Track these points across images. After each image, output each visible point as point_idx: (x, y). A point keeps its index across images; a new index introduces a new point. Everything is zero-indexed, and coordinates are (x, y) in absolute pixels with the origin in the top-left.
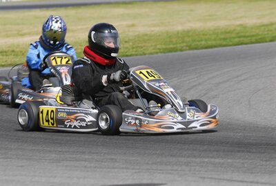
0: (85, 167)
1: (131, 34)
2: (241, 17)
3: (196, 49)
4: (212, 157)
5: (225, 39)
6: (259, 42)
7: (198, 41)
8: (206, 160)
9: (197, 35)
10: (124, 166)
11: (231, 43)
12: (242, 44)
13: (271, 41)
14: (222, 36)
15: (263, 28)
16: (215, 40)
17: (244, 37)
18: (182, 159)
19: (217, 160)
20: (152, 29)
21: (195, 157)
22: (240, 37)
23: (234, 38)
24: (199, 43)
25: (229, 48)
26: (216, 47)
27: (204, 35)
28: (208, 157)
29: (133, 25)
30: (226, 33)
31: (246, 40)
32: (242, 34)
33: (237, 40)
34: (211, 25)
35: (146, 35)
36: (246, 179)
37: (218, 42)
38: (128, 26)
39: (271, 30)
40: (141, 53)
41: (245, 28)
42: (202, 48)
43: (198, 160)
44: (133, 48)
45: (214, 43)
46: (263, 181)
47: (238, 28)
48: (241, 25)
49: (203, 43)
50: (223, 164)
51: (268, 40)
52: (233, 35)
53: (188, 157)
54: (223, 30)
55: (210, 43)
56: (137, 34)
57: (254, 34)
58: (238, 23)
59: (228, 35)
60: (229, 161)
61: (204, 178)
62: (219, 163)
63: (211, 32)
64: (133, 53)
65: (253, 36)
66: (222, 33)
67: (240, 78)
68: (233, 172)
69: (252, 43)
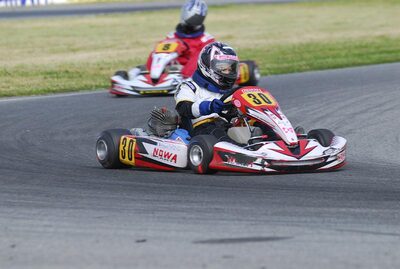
2: (382, 26)
3: (321, 69)
5: (360, 55)
7: (324, 58)
9: (321, 50)
11: (368, 61)
12: (384, 62)
14: (357, 52)
16: (346, 56)
17: (387, 52)
19: (358, 210)
20: (257, 42)
21: (328, 206)
22: (381, 52)
23: (373, 53)
24: (324, 61)
25: (366, 67)
26: (347, 66)
27: (330, 49)
30: (361, 47)
31: (389, 57)
32: (384, 49)
33: (376, 57)
34: (339, 36)
36: (397, 232)
37: (351, 60)
41: (388, 40)
42: (329, 68)
43: (333, 210)
45: (345, 61)
47: (378, 41)
48: (382, 37)
49: (330, 60)
50: (367, 214)
52: (372, 50)
53: (319, 206)
54: (357, 44)
55: (339, 61)
58: (378, 33)
59: (364, 50)
60: (374, 211)
61: (342, 231)
62: (361, 214)
63: (340, 47)
66: (356, 47)
67: (383, 108)
68: (380, 223)
69: (398, 61)
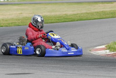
0: (3, 67)
1: (21, 17)
2: (66, 11)
3: (47, 23)
4: (52, 64)
5: (58, 20)
6: (72, 21)
7: (48, 20)
8: (50, 65)
9: (47, 18)
10: (18, 67)
11: (61, 21)
12: (65, 22)
13: (77, 21)
14: (57, 19)
15: (74, 15)
16: (55, 20)
17: (66, 19)
18: (41, 65)
20: (29, 15)
21: (46, 64)
24: (48, 21)
25: (60, 23)
26: (55, 23)
27: (50, 18)
28: (50, 64)
29: (21, 13)
31: (67, 20)
32: (66, 18)
33: (63, 20)
34: (53, 14)
35: (27, 17)
36: (64, 72)
37: (56, 21)
38: (19, 14)
39: (77, 17)
40: (25, 24)
41: (67, 15)
42: (49, 23)
43: (47, 65)
44: (22, 22)
45: (54, 21)
46: (71, 72)
47: (64, 16)
48: (65, 14)
49: (50, 21)
50: (56, 66)
51: (76, 20)
52: (62, 18)
53: (43, 64)
54: (58, 16)
55: (53, 21)
56: (23, 17)
57: (70, 18)
58: (64, 13)
59: (60, 18)
60: (58, 66)
61: (48, 71)
62: (55, 66)
63: (53, 17)
64: (22, 24)
65: (70, 19)
66: (58, 17)
68: (60, 69)
69: (69, 21)
